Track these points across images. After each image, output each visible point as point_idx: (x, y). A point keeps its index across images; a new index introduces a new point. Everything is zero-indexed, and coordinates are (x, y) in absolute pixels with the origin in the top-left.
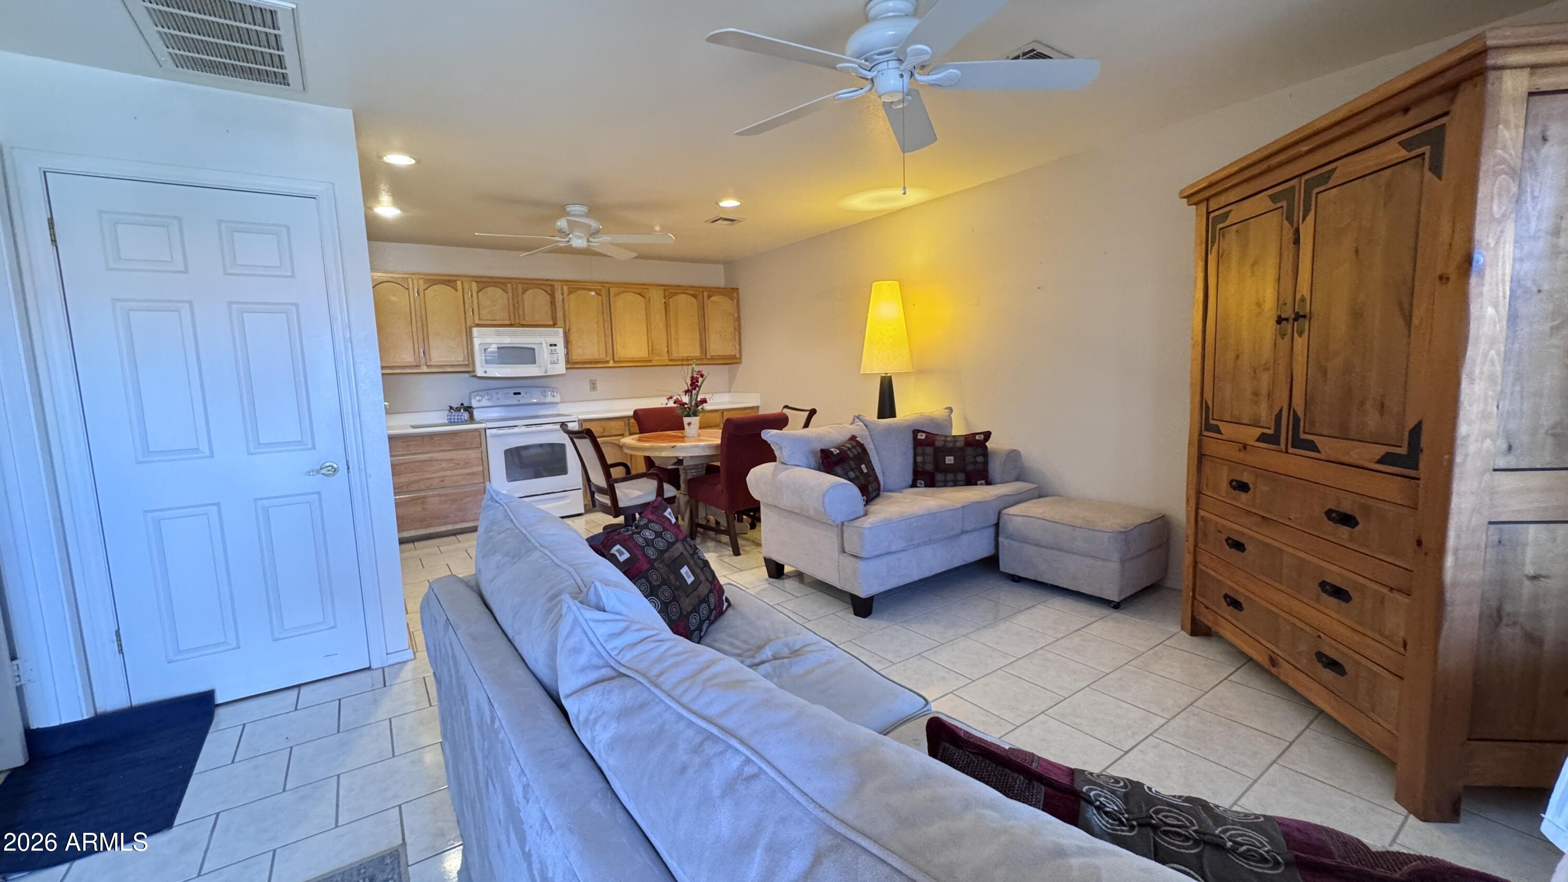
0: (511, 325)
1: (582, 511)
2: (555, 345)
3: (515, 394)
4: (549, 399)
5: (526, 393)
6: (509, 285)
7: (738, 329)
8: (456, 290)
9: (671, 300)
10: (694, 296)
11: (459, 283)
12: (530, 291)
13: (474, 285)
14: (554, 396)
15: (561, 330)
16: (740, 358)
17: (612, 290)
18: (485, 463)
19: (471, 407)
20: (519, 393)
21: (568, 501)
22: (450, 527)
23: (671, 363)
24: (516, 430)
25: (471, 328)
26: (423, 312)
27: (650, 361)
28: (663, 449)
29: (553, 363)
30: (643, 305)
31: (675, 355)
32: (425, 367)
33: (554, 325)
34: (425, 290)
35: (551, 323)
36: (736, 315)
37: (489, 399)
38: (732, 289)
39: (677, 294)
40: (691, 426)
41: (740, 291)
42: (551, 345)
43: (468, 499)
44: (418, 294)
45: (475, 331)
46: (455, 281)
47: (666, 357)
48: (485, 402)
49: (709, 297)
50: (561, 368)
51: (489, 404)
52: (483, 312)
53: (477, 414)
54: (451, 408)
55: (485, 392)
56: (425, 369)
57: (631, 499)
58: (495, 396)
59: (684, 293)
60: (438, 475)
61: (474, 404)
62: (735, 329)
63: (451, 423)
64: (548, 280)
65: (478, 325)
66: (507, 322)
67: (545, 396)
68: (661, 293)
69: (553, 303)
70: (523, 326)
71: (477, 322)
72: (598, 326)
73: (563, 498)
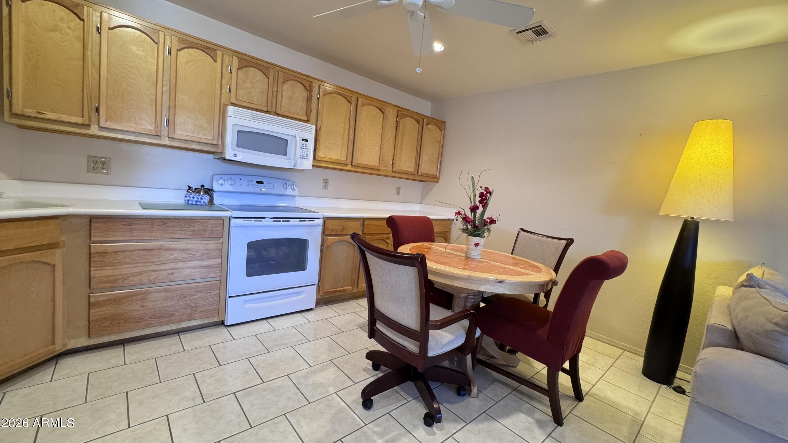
0: (267, 112)
1: (313, 306)
2: (307, 141)
3: (258, 182)
4: (289, 192)
5: (268, 183)
6: (271, 71)
7: (441, 155)
8: (216, 62)
9: (401, 120)
10: (418, 122)
11: (219, 53)
12: (290, 83)
13: (235, 61)
14: (293, 190)
15: (314, 127)
16: (439, 179)
17: (360, 100)
18: (225, 255)
19: (212, 190)
20: (262, 183)
21: (303, 296)
22: (174, 327)
23: (393, 175)
24: (264, 222)
25: (225, 105)
26: (173, 75)
27: (379, 170)
28: (487, 281)
29: (302, 157)
30: (381, 119)
31: (397, 168)
32: (167, 138)
33: (307, 121)
34: (180, 50)
35: (305, 118)
36: (442, 143)
37: (231, 184)
38: (442, 122)
39: (407, 116)
40: (479, 247)
41: (447, 125)
42: (303, 140)
43: (199, 295)
44: (170, 54)
45: (231, 109)
46: (215, 50)
47: (390, 169)
48: (227, 187)
49: (428, 124)
50: (308, 164)
51: (231, 189)
52: (240, 92)
53: (217, 200)
54: (190, 188)
55: (228, 177)
56: (167, 142)
57: (442, 347)
58: (238, 182)
59: (411, 117)
60: (167, 267)
61: (216, 187)
62: (439, 154)
63: (189, 206)
64: (308, 76)
65: (233, 104)
66: (265, 109)
67: (286, 188)
68: (395, 112)
69: (309, 99)
70: (278, 115)
71: (233, 101)
72: (344, 130)
73: (299, 293)
